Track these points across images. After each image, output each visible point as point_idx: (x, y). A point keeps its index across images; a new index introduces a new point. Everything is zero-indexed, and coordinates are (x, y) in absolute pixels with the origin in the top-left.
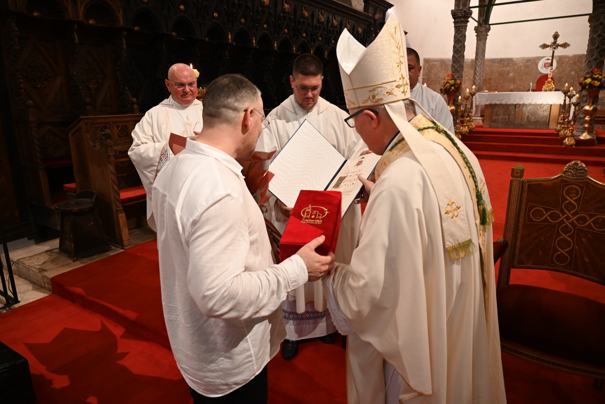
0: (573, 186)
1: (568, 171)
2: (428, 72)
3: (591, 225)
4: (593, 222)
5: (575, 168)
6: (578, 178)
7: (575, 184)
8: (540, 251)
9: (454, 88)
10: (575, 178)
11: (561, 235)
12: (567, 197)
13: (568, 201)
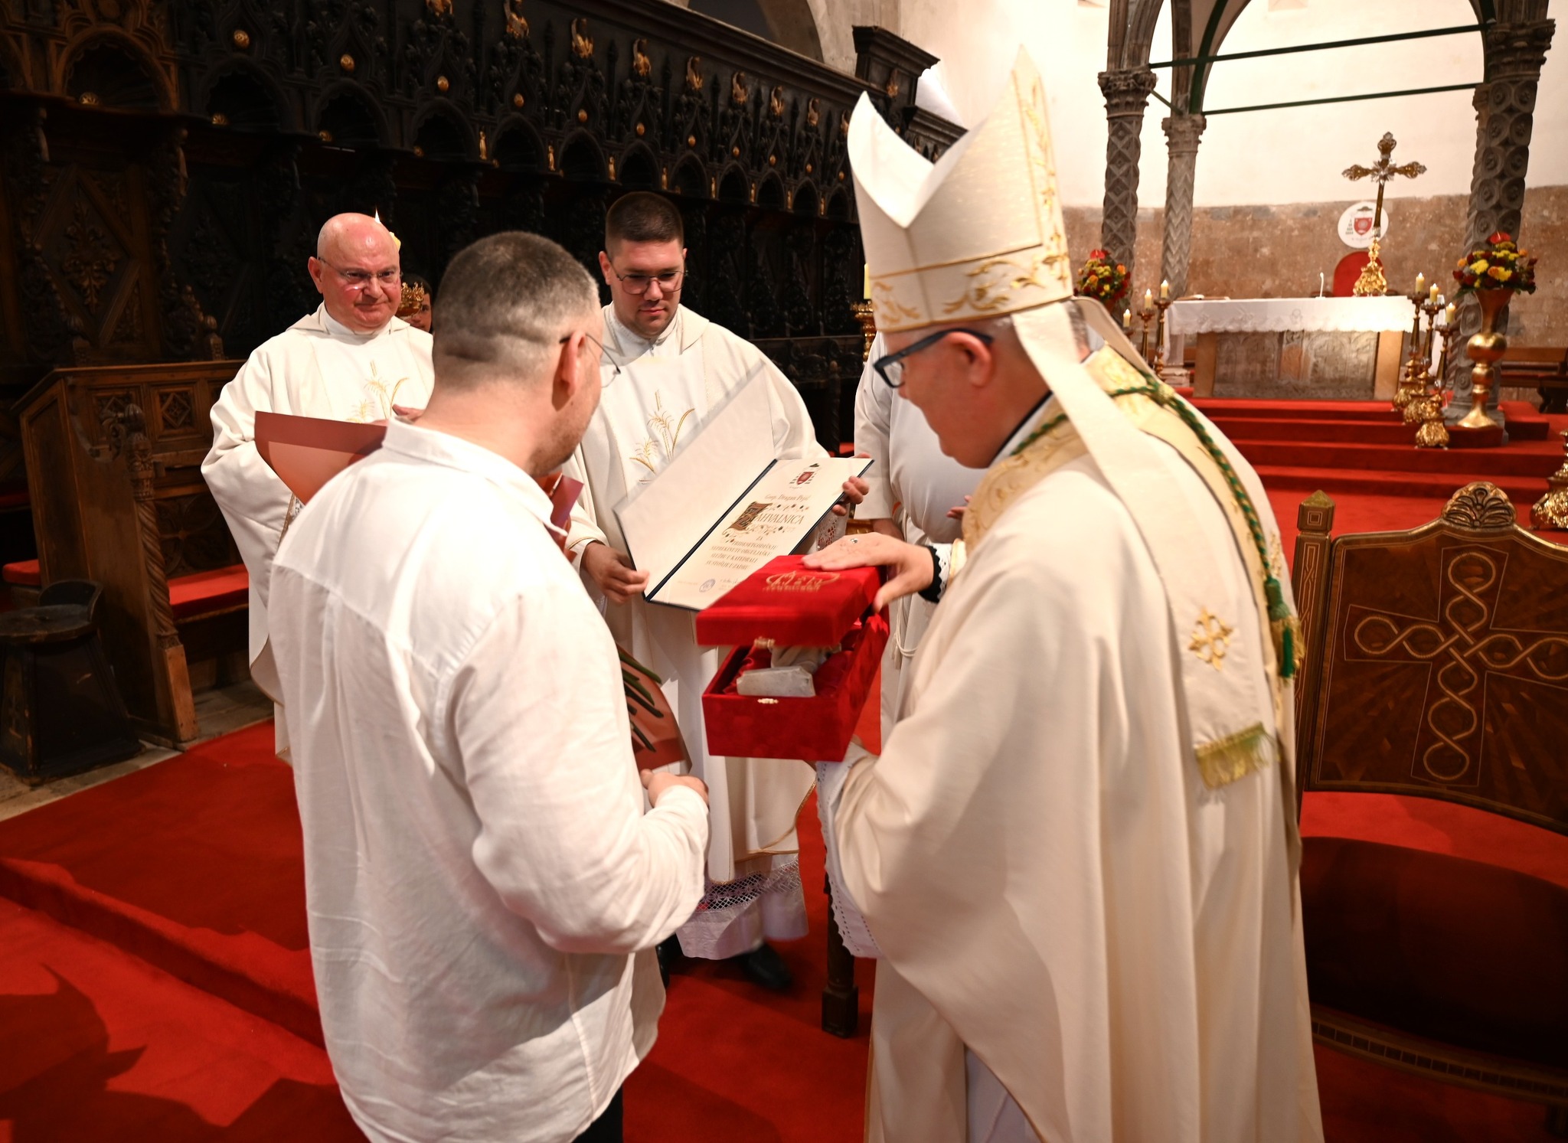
0: (1475, 554)
1: (1458, 513)
3: (1529, 664)
4: (1533, 655)
5: (1478, 504)
6: (1488, 530)
7: (1479, 547)
8: (1386, 742)
9: (1111, 288)
10: (1478, 530)
11: (1443, 695)
12: (1457, 586)
13: (1462, 597)
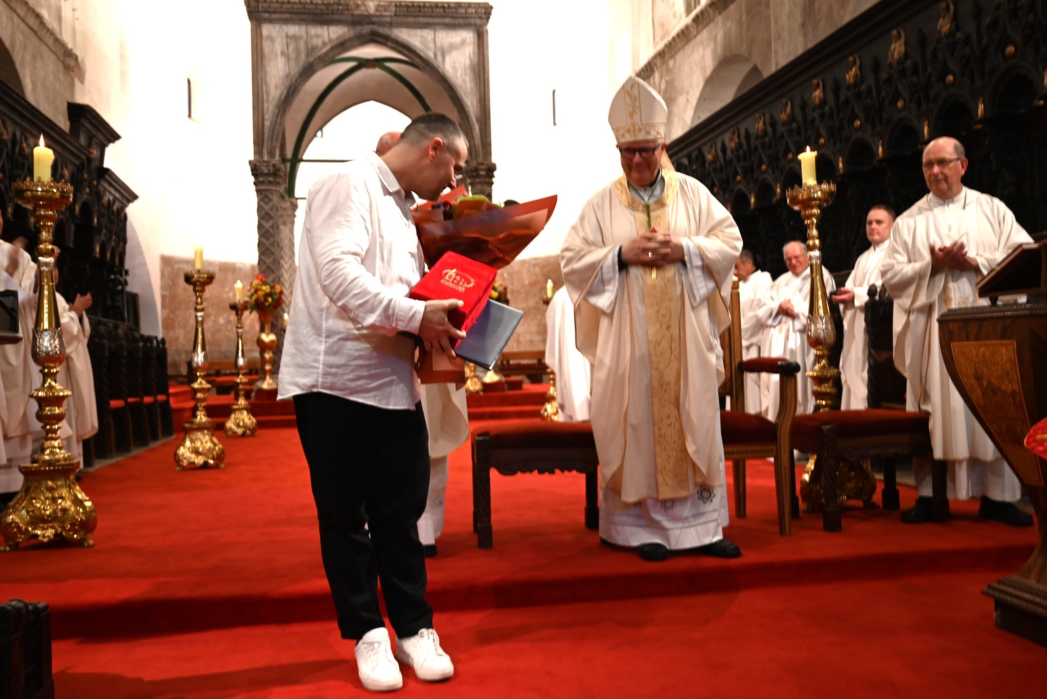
2: (171, 283)
9: (273, 300)
